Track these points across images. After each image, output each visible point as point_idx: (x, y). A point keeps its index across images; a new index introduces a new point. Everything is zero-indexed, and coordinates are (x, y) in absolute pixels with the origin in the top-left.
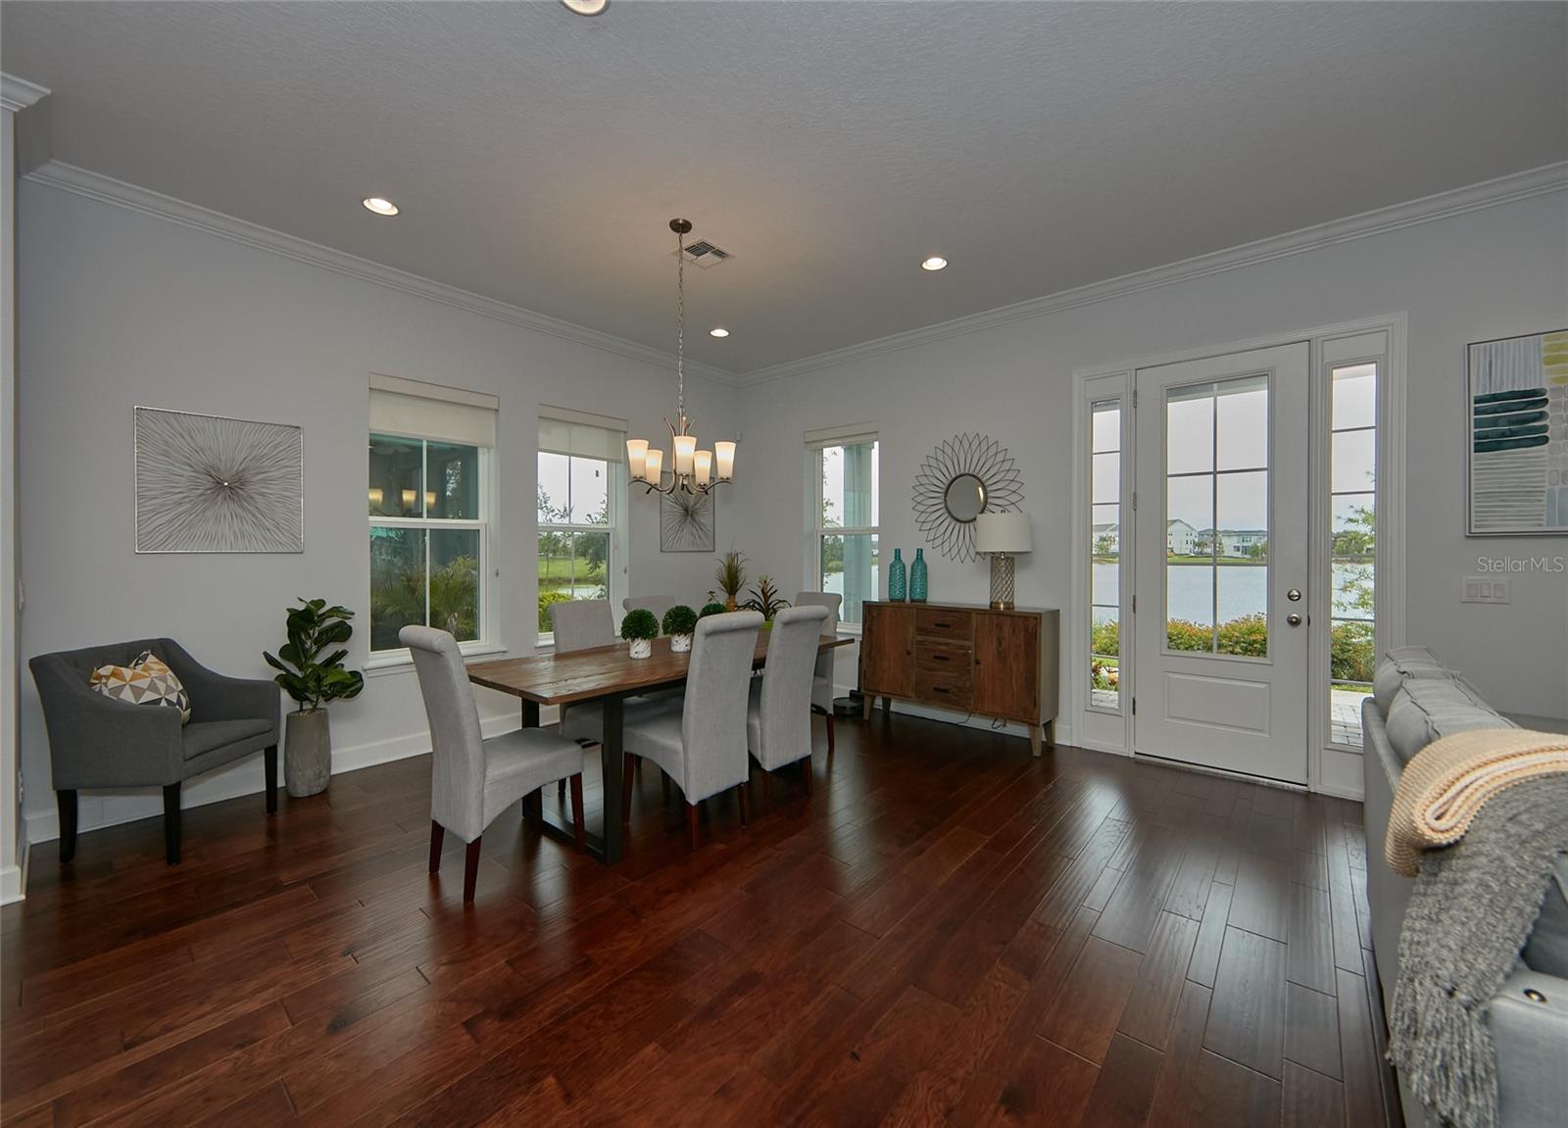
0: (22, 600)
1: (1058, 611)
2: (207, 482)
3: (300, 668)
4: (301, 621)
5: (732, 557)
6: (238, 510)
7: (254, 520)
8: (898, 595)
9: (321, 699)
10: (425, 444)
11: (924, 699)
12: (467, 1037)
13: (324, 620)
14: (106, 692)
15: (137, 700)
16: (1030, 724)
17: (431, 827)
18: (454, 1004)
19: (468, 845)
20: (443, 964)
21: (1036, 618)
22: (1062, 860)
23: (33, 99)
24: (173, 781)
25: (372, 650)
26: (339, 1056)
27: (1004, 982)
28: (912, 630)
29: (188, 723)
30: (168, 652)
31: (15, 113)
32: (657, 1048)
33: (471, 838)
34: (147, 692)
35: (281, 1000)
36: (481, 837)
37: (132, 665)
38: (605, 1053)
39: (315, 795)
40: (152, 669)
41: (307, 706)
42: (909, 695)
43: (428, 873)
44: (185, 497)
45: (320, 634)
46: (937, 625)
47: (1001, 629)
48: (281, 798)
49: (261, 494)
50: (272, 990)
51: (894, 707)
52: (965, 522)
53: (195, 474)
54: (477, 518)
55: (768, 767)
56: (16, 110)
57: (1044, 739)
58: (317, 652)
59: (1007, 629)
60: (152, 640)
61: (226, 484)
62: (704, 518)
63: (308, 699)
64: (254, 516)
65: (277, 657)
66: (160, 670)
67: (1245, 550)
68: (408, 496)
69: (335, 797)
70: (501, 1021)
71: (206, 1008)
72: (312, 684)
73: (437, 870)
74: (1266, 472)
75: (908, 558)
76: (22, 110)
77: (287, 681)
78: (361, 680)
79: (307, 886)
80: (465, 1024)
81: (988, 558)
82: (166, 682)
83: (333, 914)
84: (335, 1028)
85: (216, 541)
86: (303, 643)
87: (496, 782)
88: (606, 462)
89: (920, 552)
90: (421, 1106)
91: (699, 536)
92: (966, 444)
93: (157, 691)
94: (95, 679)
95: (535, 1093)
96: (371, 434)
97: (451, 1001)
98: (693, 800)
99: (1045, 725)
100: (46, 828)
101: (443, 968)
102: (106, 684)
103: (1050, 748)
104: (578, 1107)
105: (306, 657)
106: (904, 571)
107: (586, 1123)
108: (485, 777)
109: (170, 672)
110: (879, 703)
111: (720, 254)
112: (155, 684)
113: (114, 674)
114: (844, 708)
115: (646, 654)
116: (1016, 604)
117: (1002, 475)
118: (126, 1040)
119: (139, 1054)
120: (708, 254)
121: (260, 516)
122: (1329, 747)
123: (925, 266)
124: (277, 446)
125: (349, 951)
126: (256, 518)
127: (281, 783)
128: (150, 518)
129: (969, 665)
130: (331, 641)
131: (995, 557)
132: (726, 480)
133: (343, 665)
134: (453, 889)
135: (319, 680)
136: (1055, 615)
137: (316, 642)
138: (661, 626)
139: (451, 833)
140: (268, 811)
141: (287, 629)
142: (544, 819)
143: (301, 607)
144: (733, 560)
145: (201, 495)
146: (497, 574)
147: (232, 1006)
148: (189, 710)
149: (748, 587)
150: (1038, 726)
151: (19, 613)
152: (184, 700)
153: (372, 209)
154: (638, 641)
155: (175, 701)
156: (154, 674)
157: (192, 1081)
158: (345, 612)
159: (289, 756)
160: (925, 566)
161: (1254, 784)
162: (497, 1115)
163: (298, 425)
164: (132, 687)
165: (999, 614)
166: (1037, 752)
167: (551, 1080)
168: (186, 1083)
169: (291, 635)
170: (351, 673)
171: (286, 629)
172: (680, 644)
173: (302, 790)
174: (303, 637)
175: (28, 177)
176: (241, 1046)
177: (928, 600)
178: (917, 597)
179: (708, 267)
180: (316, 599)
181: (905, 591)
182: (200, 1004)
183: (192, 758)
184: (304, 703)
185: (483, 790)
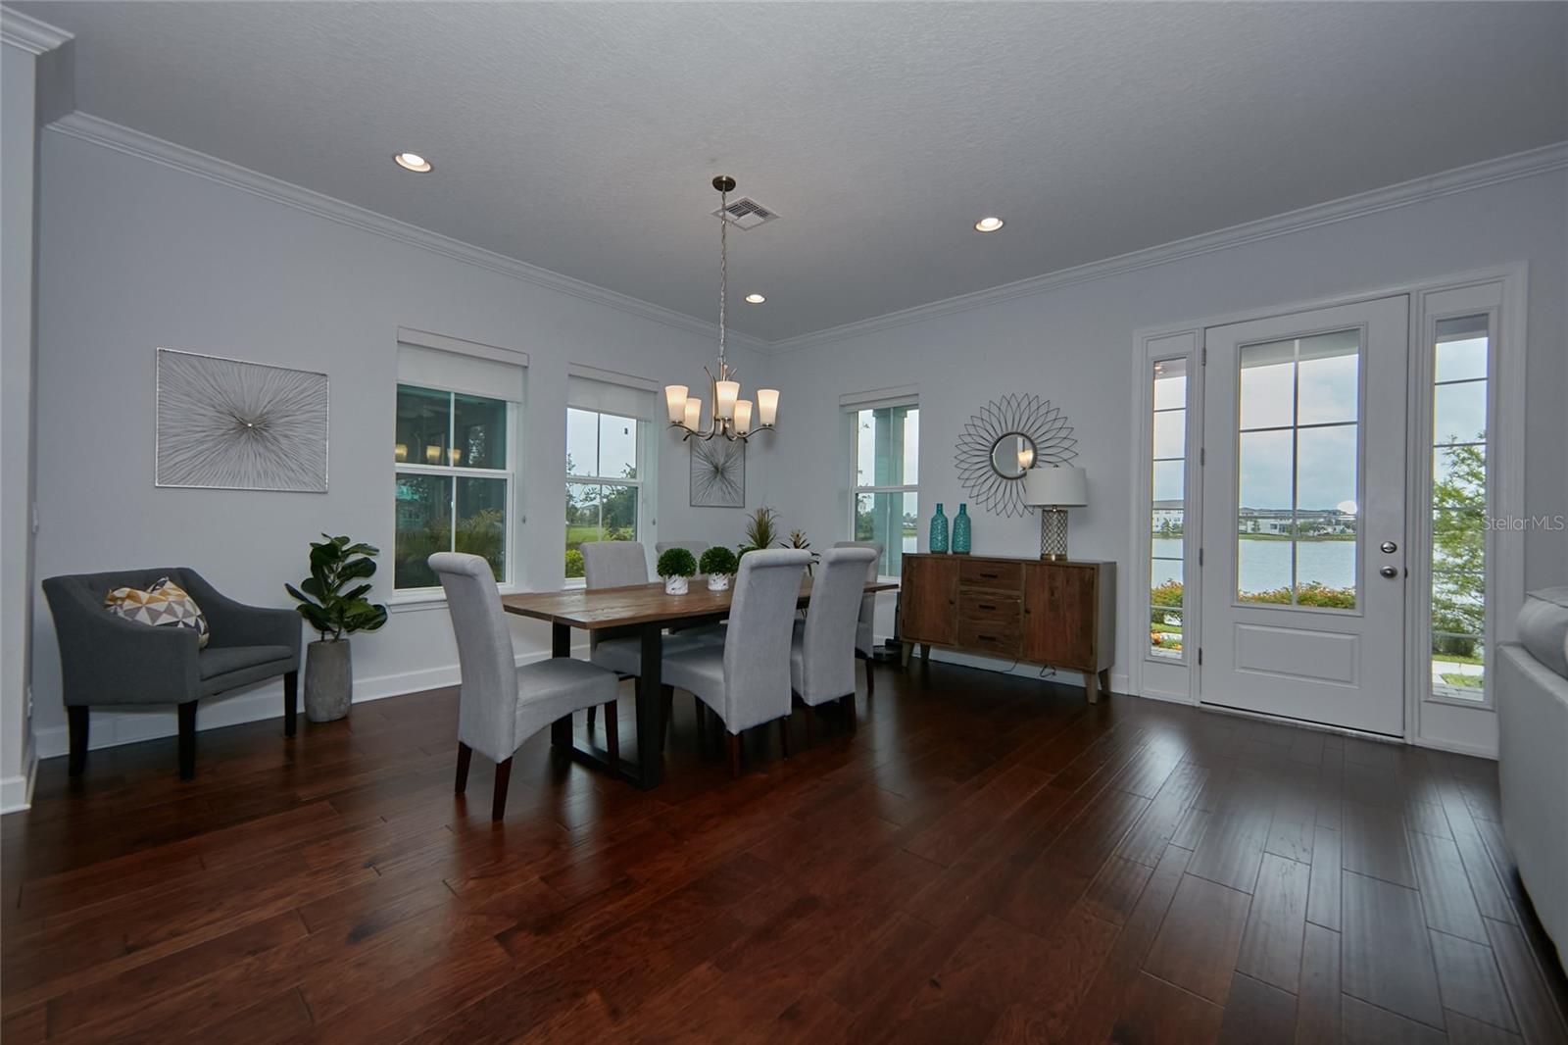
0: (36, 523)
1: (1115, 563)
2: (232, 423)
3: (323, 600)
4: (325, 555)
5: (763, 513)
6: (262, 450)
7: (278, 460)
8: (939, 546)
9: (343, 630)
10: (453, 397)
11: (967, 646)
12: (500, 950)
13: (348, 555)
14: (121, 614)
15: (154, 621)
16: (1084, 672)
17: (457, 752)
18: (485, 918)
19: (498, 765)
20: (472, 879)
21: (1093, 569)
22: (1138, 800)
23: (56, 43)
24: (189, 698)
25: (396, 588)
26: (360, 965)
27: (1094, 915)
28: (955, 579)
29: (206, 647)
30: (187, 580)
31: (37, 56)
32: (710, 968)
33: (502, 758)
34: (164, 615)
35: (297, 909)
36: (511, 758)
37: (149, 590)
38: (652, 971)
39: (336, 721)
40: (169, 594)
41: (329, 637)
42: (952, 642)
43: (454, 793)
44: (207, 436)
45: (343, 568)
46: (982, 575)
47: (1054, 579)
48: (300, 724)
49: (286, 436)
50: (288, 899)
51: (934, 654)
52: (1012, 479)
53: (219, 415)
54: (504, 468)
55: (811, 701)
56: (38, 53)
57: (1100, 688)
58: (340, 586)
59: (1060, 581)
60: (172, 569)
61: (250, 425)
62: (734, 475)
63: (329, 629)
64: (278, 456)
65: (300, 590)
66: (177, 595)
67: (1283, 528)
68: (433, 452)
69: (355, 723)
70: (536, 935)
71: (217, 914)
72: (334, 615)
73: (464, 790)
74: (1356, 426)
75: (951, 513)
76: (45, 54)
77: (308, 611)
78: (385, 613)
79: (326, 803)
80: (497, 937)
81: (1039, 511)
82: (184, 606)
83: (353, 829)
84: (358, 935)
85: (238, 479)
86: (326, 577)
87: (529, 704)
88: (635, 421)
89: (963, 507)
90: (450, 1019)
91: (730, 493)
92: (1014, 404)
93: (175, 615)
94: (111, 600)
95: (577, 1009)
96: (399, 386)
97: (483, 914)
98: (734, 731)
99: (1100, 673)
100: (56, 742)
101: (471, 883)
102: (121, 606)
103: (1106, 696)
104: (627, 1024)
105: (329, 590)
106: (947, 525)
107: (637, 1041)
108: (517, 699)
109: (188, 598)
110: (917, 651)
111: (762, 213)
112: (172, 608)
113: (129, 597)
114: (882, 654)
115: (684, 590)
116: (1069, 558)
117: (1055, 432)
118: (130, 943)
119: (142, 958)
120: (751, 214)
121: (284, 456)
122: (1431, 699)
123: (978, 227)
124: (303, 391)
125: (370, 864)
126: (280, 458)
127: (300, 709)
128: (169, 455)
129: (1018, 614)
130: (354, 576)
131: (1046, 511)
132: (768, 428)
133: (366, 599)
134: (480, 808)
135: (342, 612)
136: (1112, 567)
137: (339, 576)
138: (698, 565)
139: (480, 755)
140: (286, 734)
141: (310, 562)
142: (575, 745)
143: (325, 542)
144: (764, 515)
145: (223, 435)
146: (524, 521)
147: (244, 914)
148: (207, 635)
149: (780, 541)
150: (1094, 673)
151: (32, 534)
152: (202, 625)
153: (402, 164)
154: (676, 577)
155: (193, 625)
156: (171, 598)
157: (197, 986)
158: (370, 548)
159: (309, 682)
160: (969, 520)
161: (1341, 736)
162: (537, 1029)
163: (324, 373)
164: (148, 609)
165: (1052, 564)
166: (1093, 699)
167: (594, 996)
168: (193, 987)
169: (314, 568)
170: (375, 606)
171: (308, 562)
172: (718, 583)
173: (322, 715)
174: (326, 571)
175: (51, 127)
176: (253, 953)
177: (972, 553)
178: (960, 550)
179: (750, 228)
180: (340, 536)
181: (947, 543)
182: (211, 910)
183: (211, 677)
184: (326, 632)
185: (515, 712)
